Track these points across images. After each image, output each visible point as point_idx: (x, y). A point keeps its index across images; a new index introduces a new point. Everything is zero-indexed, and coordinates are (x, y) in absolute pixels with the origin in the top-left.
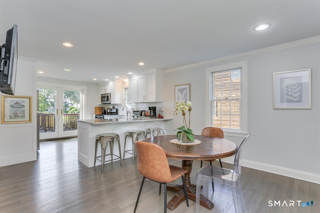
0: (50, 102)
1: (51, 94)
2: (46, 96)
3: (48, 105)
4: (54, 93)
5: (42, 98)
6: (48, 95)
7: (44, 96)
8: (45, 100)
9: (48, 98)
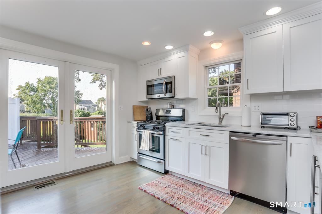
0: (47, 103)
1: (48, 94)
2: (42, 97)
3: (45, 106)
4: (51, 94)
5: (38, 98)
6: (45, 96)
7: (41, 97)
8: (41, 100)
9: (44, 99)
